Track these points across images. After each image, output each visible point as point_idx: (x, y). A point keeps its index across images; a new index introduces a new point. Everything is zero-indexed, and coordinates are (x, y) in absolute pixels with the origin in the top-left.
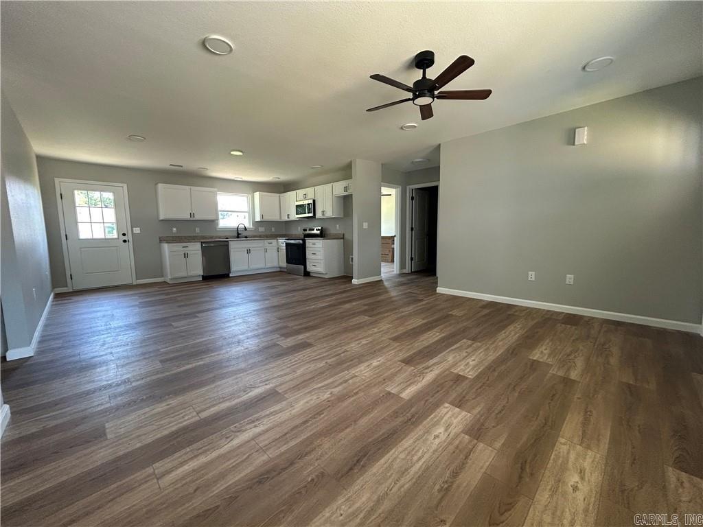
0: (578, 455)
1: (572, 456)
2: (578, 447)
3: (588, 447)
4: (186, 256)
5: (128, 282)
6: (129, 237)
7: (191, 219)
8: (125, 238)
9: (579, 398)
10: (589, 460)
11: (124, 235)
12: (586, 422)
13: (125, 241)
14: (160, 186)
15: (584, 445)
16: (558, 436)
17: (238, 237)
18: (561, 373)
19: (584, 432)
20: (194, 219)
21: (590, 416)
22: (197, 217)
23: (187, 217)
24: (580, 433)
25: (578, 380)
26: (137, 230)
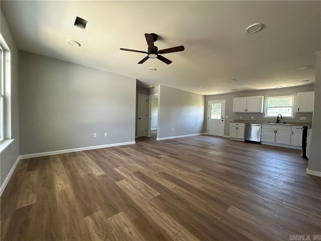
0: (63, 187)
1: (64, 186)
2: (64, 189)
3: (61, 190)
4: (237, 128)
5: (221, 135)
6: (224, 119)
7: (245, 112)
8: (223, 119)
9: (76, 206)
10: (60, 188)
11: (223, 118)
12: (67, 198)
13: (222, 121)
14: (234, 99)
15: (63, 190)
16: (71, 187)
17: (278, 122)
18: (96, 214)
19: (65, 194)
20: (247, 112)
21: (67, 201)
22: (248, 111)
23: (244, 111)
24: (66, 193)
25: (85, 218)
26: (227, 117)
